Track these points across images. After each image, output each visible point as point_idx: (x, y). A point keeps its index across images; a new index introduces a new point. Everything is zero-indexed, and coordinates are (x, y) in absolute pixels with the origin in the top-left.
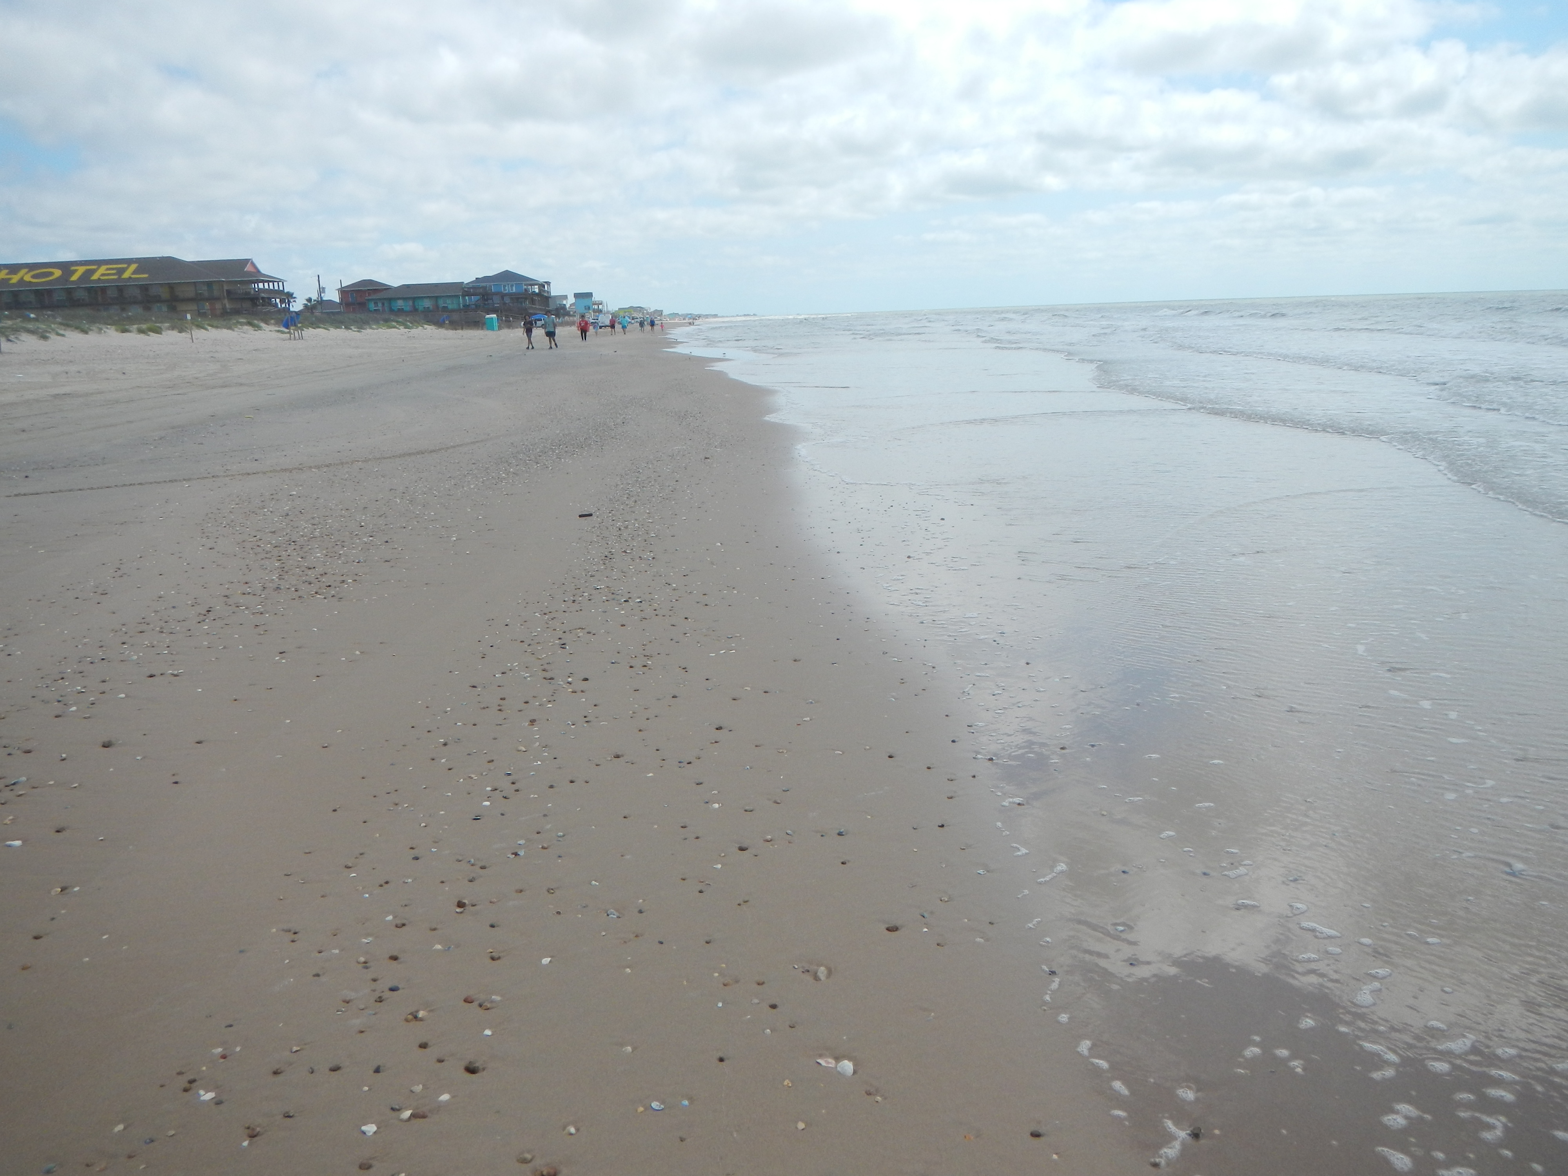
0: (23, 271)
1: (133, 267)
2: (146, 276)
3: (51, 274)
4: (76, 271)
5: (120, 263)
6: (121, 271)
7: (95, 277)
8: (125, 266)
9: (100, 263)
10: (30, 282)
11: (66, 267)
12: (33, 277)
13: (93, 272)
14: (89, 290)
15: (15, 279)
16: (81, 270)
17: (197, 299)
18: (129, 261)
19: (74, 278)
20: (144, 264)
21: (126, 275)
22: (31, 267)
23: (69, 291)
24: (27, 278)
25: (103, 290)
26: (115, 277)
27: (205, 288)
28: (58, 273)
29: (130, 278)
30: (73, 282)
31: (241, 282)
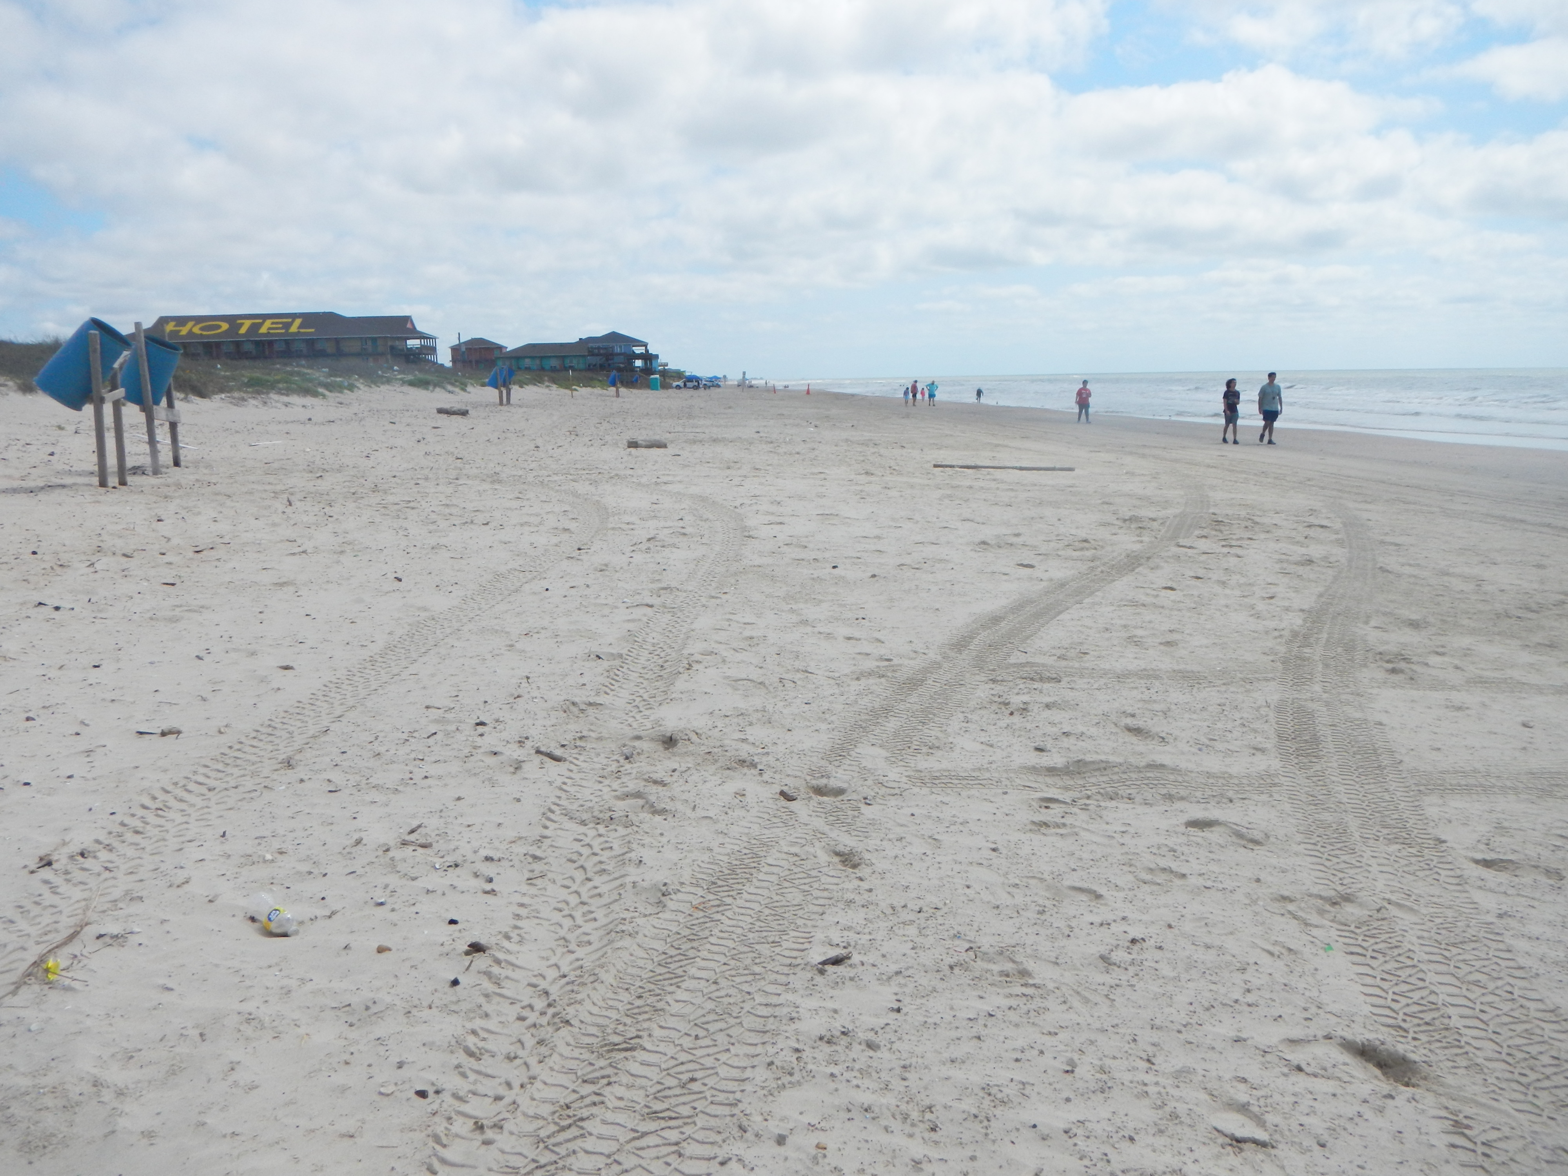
0: (190, 324)
1: (298, 322)
2: (313, 330)
3: (219, 327)
4: (242, 324)
5: (287, 318)
6: (287, 326)
7: (263, 330)
8: (290, 320)
9: (265, 317)
10: (201, 334)
11: (233, 320)
12: (202, 329)
13: (261, 325)
14: (257, 343)
15: (184, 331)
16: (247, 323)
17: (361, 354)
18: (294, 316)
19: (243, 331)
20: (309, 319)
21: (294, 329)
22: (198, 319)
23: (238, 344)
24: (196, 330)
25: (271, 343)
26: (283, 331)
27: (369, 343)
28: (225, 326)
29: (299, 332)
30: (243, 334)
31: (399, 339)
